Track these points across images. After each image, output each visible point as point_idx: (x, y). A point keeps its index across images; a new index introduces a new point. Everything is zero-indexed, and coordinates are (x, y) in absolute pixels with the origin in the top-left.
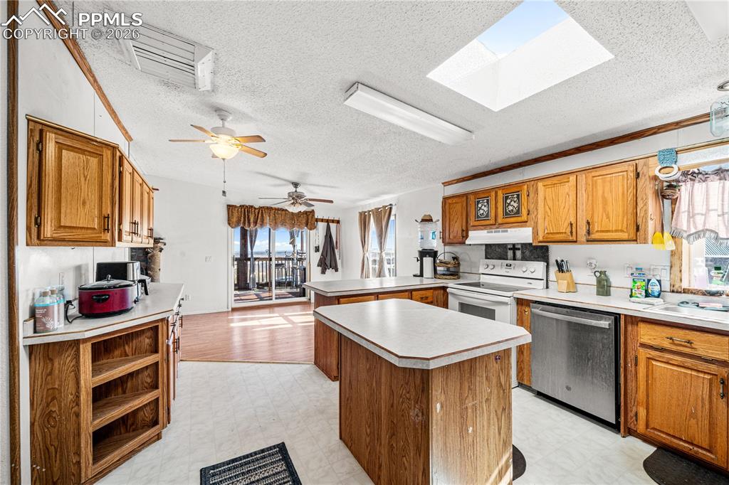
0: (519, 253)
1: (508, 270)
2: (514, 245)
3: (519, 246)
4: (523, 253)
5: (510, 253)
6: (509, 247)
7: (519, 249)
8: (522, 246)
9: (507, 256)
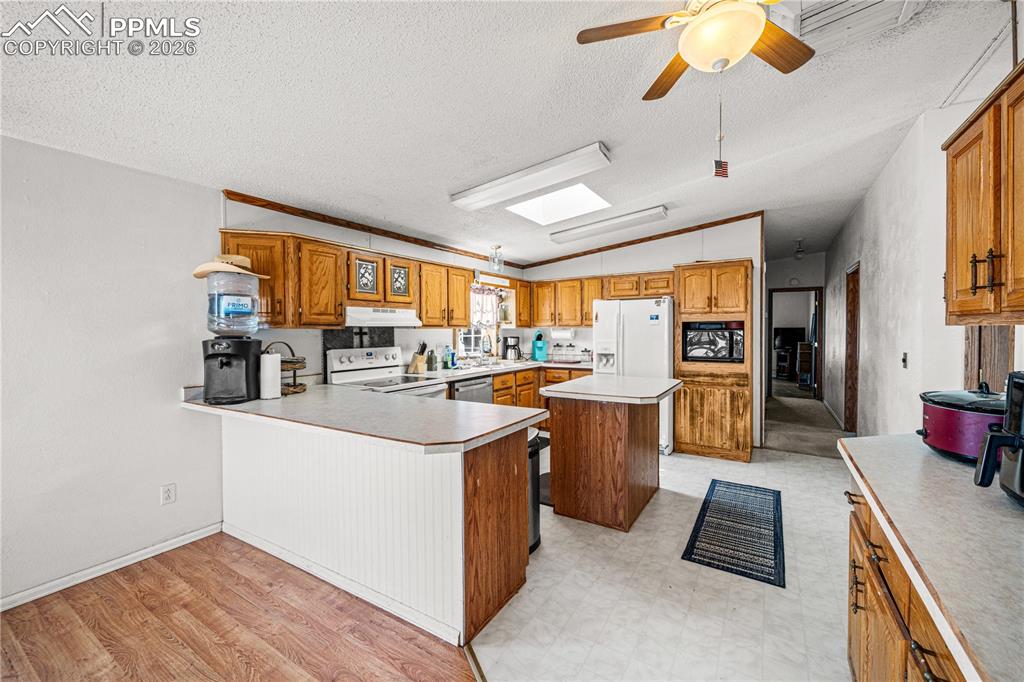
0: (366, 339)
1: (371, 360)
2: (361, 328)
3: (366, 330)
4: (371, 338)
5: (356, 339)
6: (355, 331)
7: (365, 334)
8: (370, 331)
9: (352, 342)
